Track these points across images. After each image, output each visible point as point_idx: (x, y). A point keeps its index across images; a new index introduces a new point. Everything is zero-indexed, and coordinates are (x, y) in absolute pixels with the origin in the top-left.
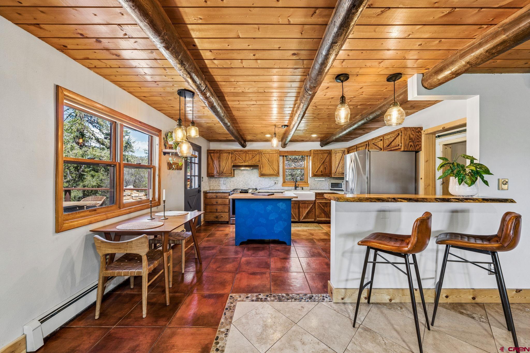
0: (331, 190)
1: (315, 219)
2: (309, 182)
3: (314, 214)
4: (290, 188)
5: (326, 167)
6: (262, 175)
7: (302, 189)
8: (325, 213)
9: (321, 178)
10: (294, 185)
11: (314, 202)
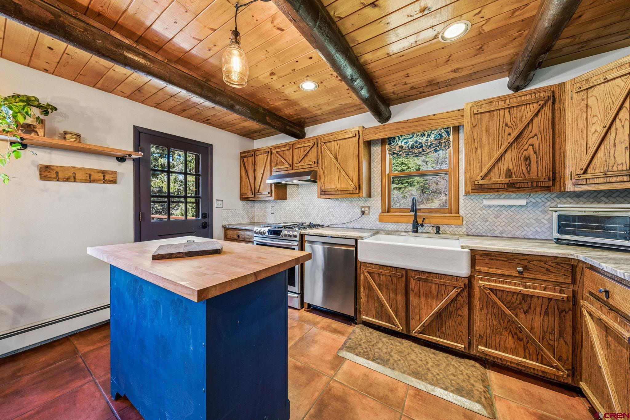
0: (558, 241)
1: (470, 345)
2: (462, 212)
3: (465, 323)
4: (403, 227)
5: (533, 158)
6: (324, 193)
7: (438, 233)
8: (520, 335)
9: (515, 198)
10: (412, 220)
11: (466, 281)
